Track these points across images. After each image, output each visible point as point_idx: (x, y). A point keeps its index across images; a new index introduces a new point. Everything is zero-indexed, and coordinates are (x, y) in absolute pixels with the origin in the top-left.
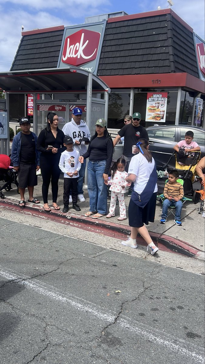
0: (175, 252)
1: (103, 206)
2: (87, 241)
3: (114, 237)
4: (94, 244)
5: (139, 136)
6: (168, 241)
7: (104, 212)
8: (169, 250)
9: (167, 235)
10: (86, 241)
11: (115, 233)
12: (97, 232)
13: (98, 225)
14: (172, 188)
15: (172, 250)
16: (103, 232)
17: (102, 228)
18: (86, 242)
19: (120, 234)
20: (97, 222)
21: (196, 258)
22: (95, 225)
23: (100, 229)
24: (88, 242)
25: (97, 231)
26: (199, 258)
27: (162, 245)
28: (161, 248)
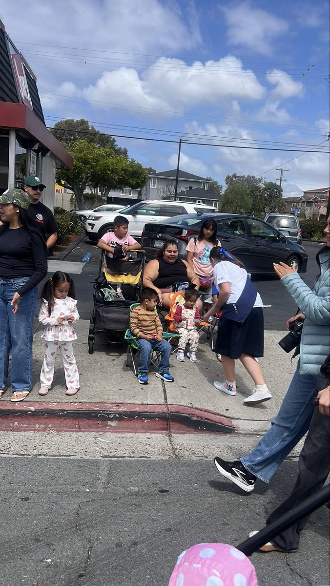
0: (202, 431)
1: (25, 374)
2: (44, 455)
3: (79, 430)
4: (64, 457)
5: (42, 222)
6: (188, 415)
7: (28, 385)
8: (192, 430)
9: (175, 404)
10: (40, 455)
11: (80, 423)
12: (38, 430)
13: (37, 415)
14: (146, 318)
15: (196, 429)
16: (50, 426)
17: (47, 418)
18: (43, 457)
19: (91, 422)
20: (33, 409)
21: (237, 433)
22: (29, 415)
23: (43, 421)
24: (48, 457)
25: (37, 426)
26: (242, 432)
27: (178, 424)
28: (178, 429)
